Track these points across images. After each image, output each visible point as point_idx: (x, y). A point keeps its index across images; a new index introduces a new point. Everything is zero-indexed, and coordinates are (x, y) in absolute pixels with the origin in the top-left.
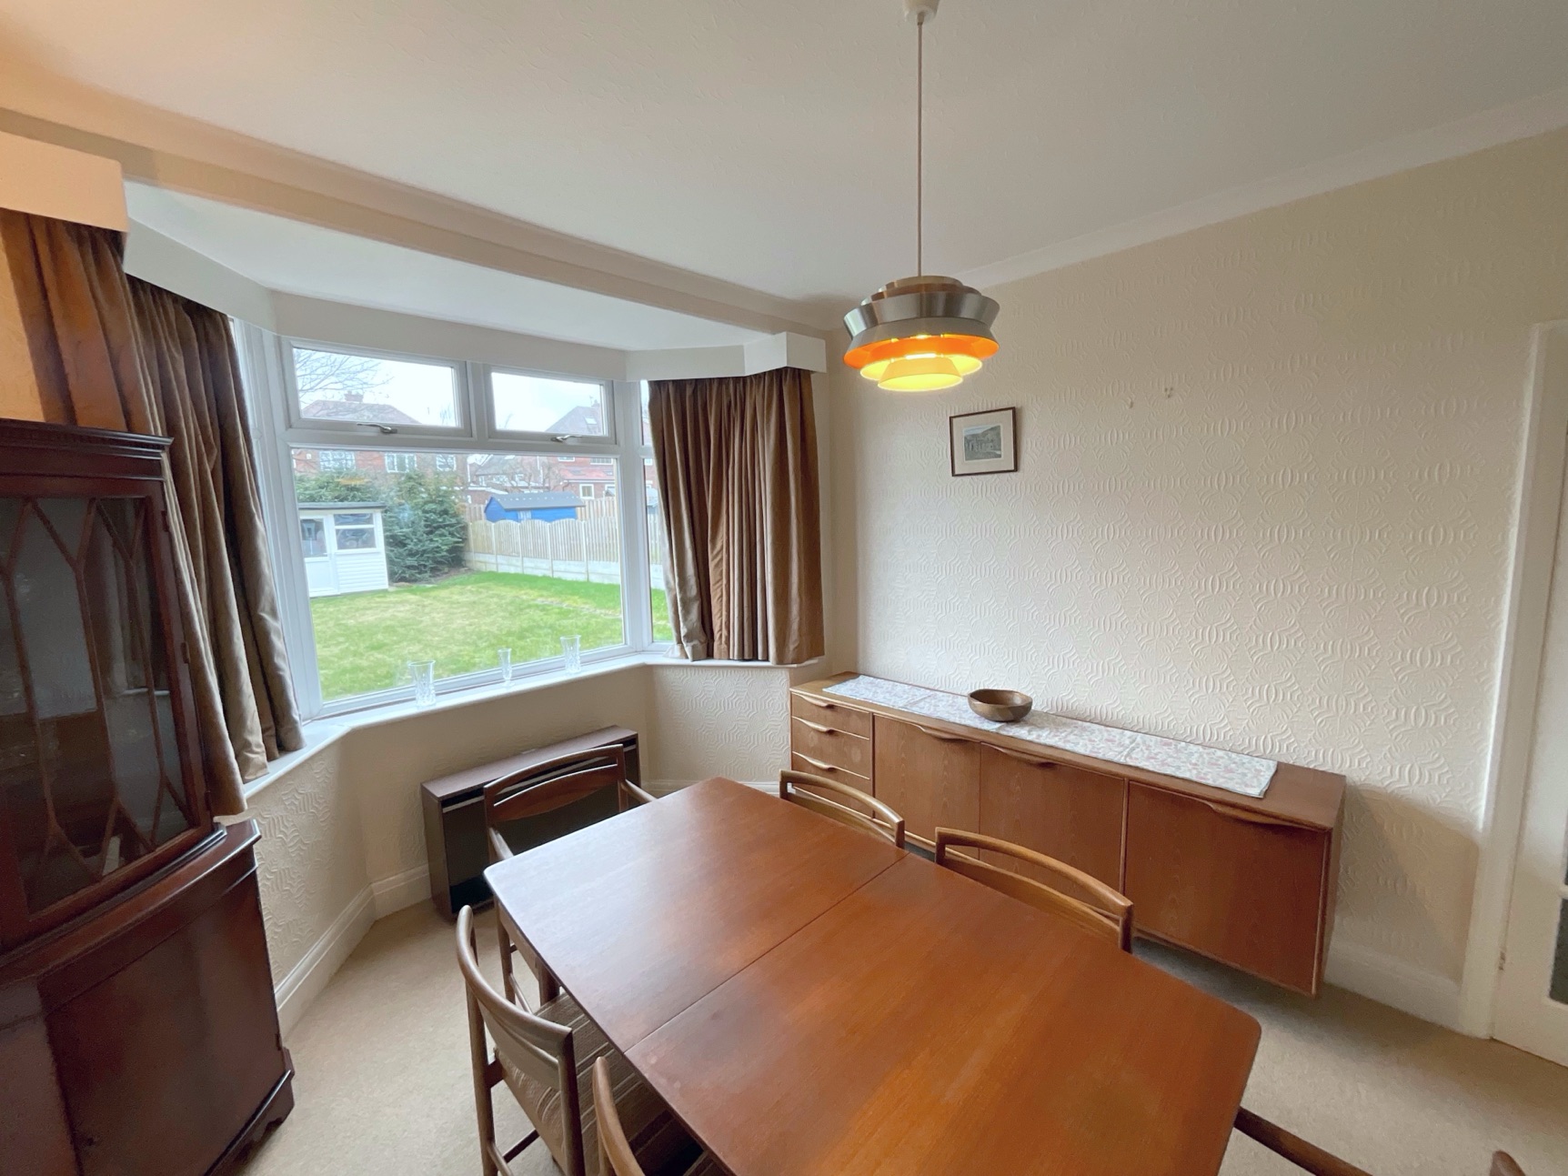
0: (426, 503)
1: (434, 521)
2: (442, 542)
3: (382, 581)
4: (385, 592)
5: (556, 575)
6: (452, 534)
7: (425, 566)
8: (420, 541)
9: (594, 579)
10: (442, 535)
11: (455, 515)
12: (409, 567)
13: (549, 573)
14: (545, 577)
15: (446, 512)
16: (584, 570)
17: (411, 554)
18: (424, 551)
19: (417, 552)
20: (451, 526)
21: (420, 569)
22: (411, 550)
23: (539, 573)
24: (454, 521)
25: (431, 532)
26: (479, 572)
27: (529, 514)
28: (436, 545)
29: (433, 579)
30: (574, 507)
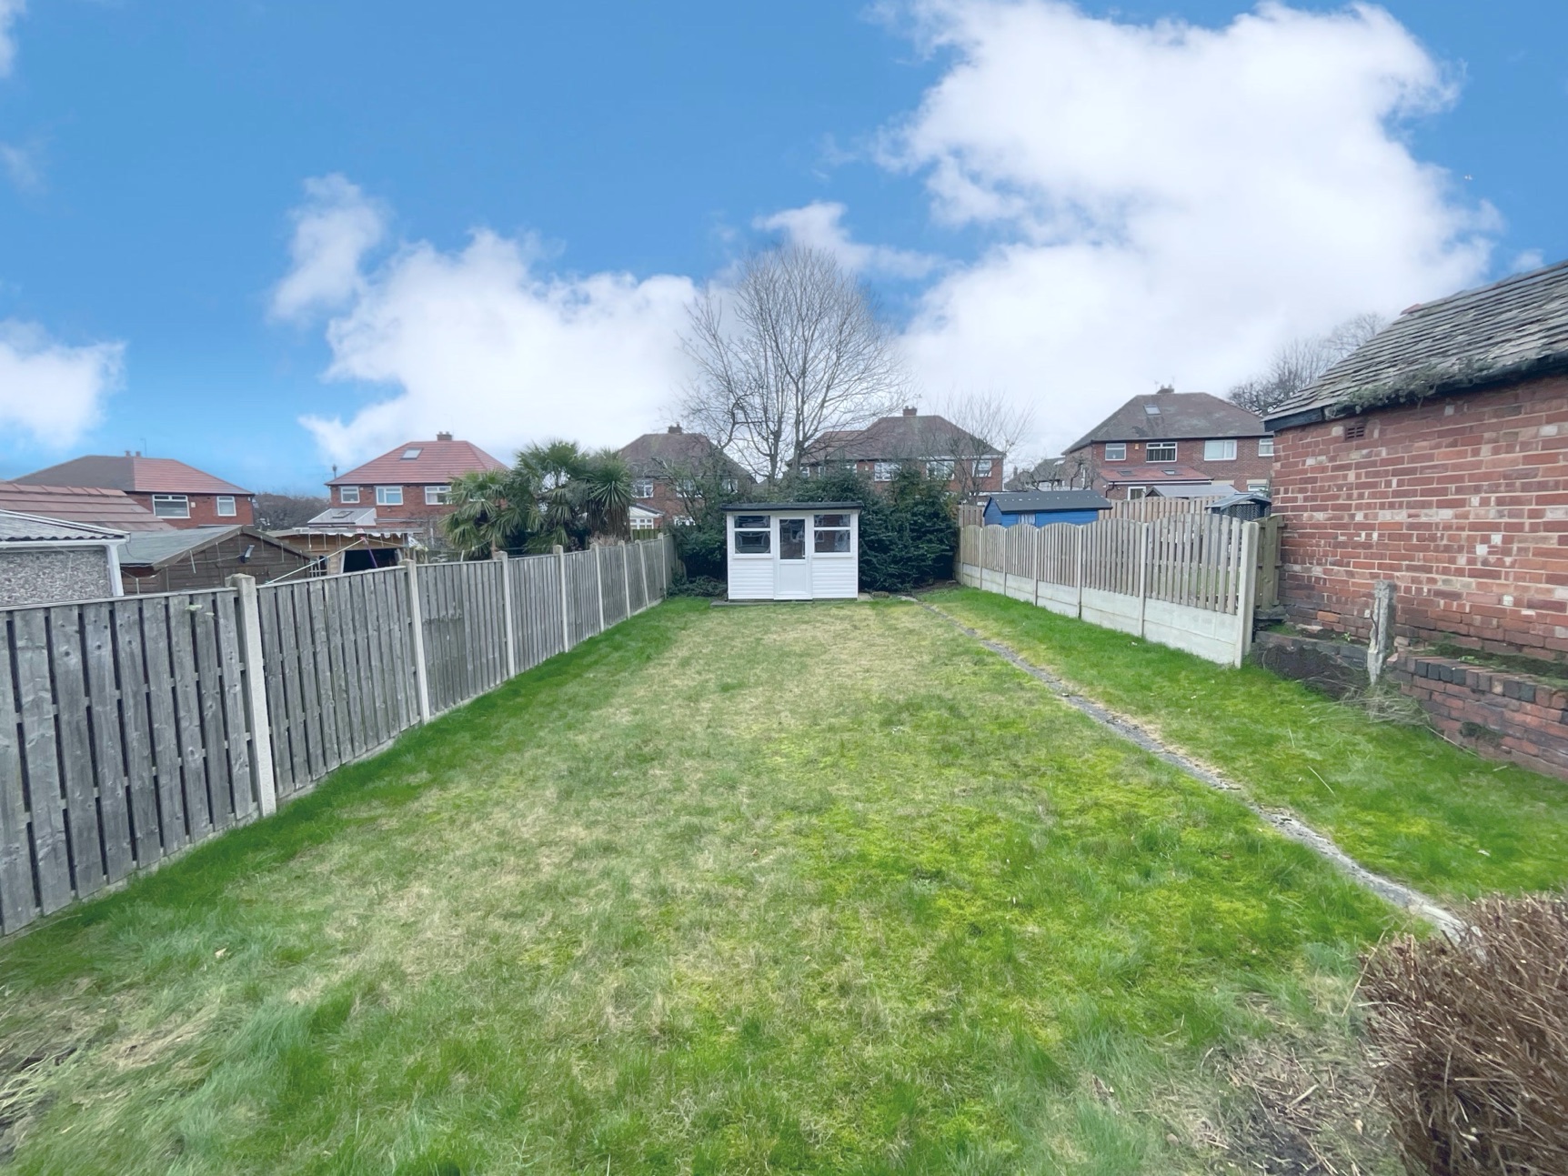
0: (916, 504)
1: (923, 524)
2: (928, 550)
3: (851, 589)
4: (853, 600)
5: (1041, 603)
6: (941, 542)
7: (909, 576)
8: (906, 547)
9: (1089, 617)
10: (930, 541)
11: (946, 519)
12: (892, 576)
13: (1032, 599)
14: (1027, 604)
15: (936, 515)
16: (1076, 602)
17: (895, 561)
18: (909, 559)
19: (902, 559)
20: (941, 531)
21: (903, 578)
22: (895, 556)
23: (1022, 597)
24: (943, 525)
25: (919, 538)
26: (965, 586)
27: (1032, 519)
28: (921, 552)
29: (913, 591)
30: (1096, 510)
